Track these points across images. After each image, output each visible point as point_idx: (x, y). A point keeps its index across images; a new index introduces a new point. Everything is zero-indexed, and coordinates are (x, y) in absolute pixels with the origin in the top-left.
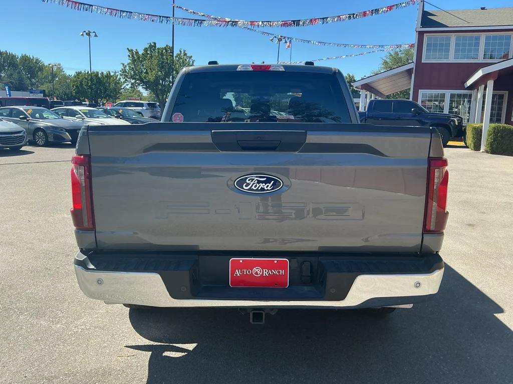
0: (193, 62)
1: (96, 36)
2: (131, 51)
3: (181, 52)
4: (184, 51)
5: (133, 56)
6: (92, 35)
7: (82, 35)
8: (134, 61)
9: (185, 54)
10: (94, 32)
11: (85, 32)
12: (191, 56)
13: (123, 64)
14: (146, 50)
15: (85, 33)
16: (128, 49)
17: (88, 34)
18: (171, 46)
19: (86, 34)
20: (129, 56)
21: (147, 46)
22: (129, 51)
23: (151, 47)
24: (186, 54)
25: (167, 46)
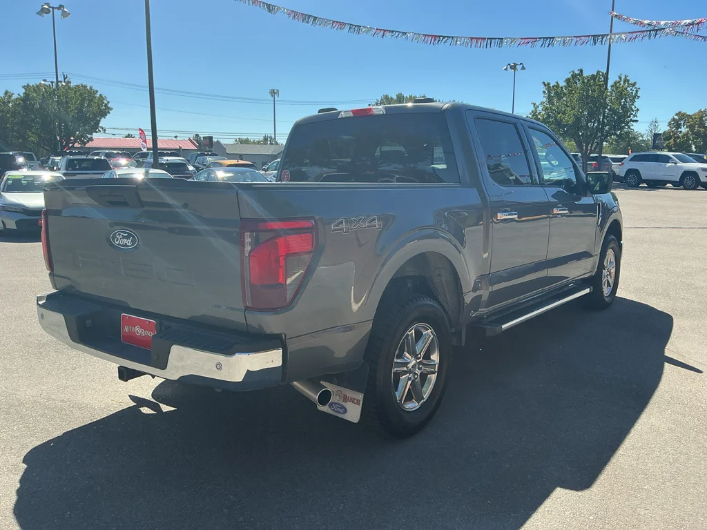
0: (637, 91)
1: (523, 68)
2: (547, 85)
3: (620, 78)
4: (626, 76)
5: (549, 92)
6: (519, 67)
7: (506, 69)
8: (550, 98)
9: (626, 81)
10: (521, 64)
11: (509, 64)
12: (635, 83)
13: (534, 104)
14: (568, 81)
15: (509, 66)
16: (544, 83)
17: (514, 67)
18: (605, 71)
19: (511, 67)
20: (544, 92)
21: (569, 76)
22: (545, 85)
23: (574, 76)
24: (628, 81)
25: (598, 72)
